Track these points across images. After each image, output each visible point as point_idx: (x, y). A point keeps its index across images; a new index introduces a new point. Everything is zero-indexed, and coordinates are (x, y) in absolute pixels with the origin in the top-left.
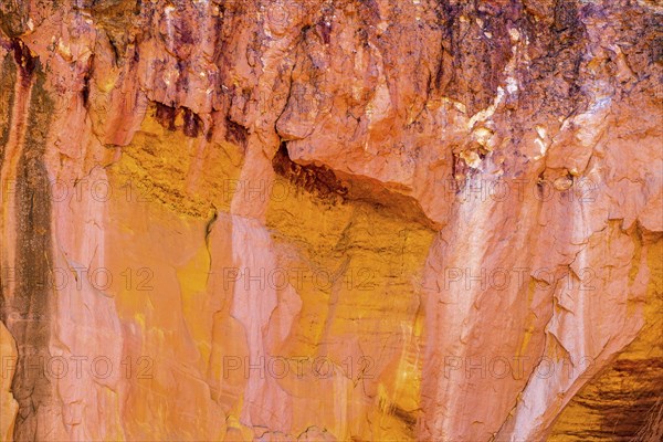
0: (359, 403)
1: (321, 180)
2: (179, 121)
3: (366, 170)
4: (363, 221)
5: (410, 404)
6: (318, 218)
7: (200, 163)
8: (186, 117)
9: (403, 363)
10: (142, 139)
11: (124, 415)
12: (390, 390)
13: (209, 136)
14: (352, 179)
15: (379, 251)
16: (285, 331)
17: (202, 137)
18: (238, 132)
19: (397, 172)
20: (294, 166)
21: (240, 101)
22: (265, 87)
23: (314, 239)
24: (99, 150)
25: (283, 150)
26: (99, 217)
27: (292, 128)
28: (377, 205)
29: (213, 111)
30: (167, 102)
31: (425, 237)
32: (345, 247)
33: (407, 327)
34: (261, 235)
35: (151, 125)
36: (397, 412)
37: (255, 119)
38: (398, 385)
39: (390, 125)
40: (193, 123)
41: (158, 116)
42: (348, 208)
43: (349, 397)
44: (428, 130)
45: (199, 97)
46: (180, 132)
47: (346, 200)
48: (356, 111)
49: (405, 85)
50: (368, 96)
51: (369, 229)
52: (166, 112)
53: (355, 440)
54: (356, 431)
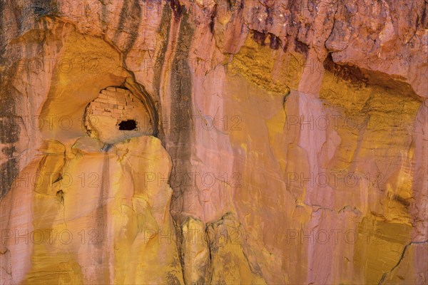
0: (375, 193)
1: (352, 74)
2: (267, 41)
3: (379, 68)
4: (378, 96)
5: (407, 195)
6: (351, 95)
7: (280, 64)
8: (272, 39)
9: (402, 172)
10: (246, 50)
11: (235, 197)
12: (394, 187)
13: (285, 49)
14: (371, 73)
15: (387, 112)
16: (331, 155)
17: (281, 50)
18: (303, 47)
19: (398, 69)
20: (336, 65)
21: (303, 30)
22: (318, 22)
23: (349, 105)
24: (220, 56)
25: (330, 57)
26: (220, 92)
27: (335, 45)
28: (387, 88)
29: (288, 35)
30: (260, 30)
31: (415, 105)
32: (367, 111)
33: (404, 153)
34: (317, 104)
35: (250, 42)
36: (398, 199)
37: (313, 40)
38: (399, 184)
39: (393, 44)
40: (276, 42)
41: (255, 38)
42: (369, 89)
43: (369, 190)
44: (417, 47)
45: (279, 27)
46: (268, 47)
47: (367, 85)
48: (374, 36)
49: (402, 22)
50: (380, 28)
51: (380, 100)
52: (259, 36)
53: (373, 213)
54: (373, 209)
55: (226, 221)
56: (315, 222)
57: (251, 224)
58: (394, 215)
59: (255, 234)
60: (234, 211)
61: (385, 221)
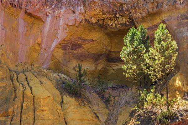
0: (33, 42)
1: (30, 15)
2: (13, 6)
3: (36, 14)
4: (35, 20)
5: (40, 43)
6: (30, 20)
7: (15, 11)
8: (14, 5)
9: (39, 38)
10: (8, 7)
11: (5, 41)
12: (37, 41)
13: (17, 8)
14: (34, 15)
15: (37, 24)
16: (25, 33)
17: (16, 8)
18: (21, 8)
19: (40, 15)
20: (27, 13)
21: (21, 4)
22: (24, 3)
23: (29, 22)
24: (3, 8)
25: (26, 11)
26: (3, 16)
27: (27, 8)
28: (37, 19)
29: (18, 5)
30: (12, 3)
31: (42, 23)
32: (33, 24)
33: (40, 33)
34: (23, 21)
35: (10, 6)
36: (38, 43)
37: (23, 6)
38: (38, 40)
39: (39, 9)
40: (15, 6)
41: (11, 5)
42: (34, 19)
43: (32, 41)
44: (44, 10)
45: (16, 3)
46: (13, 7)
47: (33, 18)
48: (35, 7)
49: (41, 4)
50: (37, 5)
51: (36, 21)
52: (11, 4)
53: (33, 46)
54: (33, 45)
55: (2, 46)
56: (21, 47)
57: (8, 47)
58: (37, 47)
59: (8, 49)
60: (4, 44)
61: (35, 48)
